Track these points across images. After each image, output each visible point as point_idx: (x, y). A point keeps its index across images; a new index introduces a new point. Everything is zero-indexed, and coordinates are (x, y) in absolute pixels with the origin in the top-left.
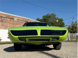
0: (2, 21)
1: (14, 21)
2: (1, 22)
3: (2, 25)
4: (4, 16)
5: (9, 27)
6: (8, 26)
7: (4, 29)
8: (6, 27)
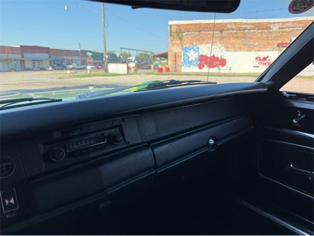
0: (244, 38)
1: (269, 32)
2: (242, 39)
3: (245, 45)
4: (249, 27)
5: (257, 46)
6: (256, 44)
7: (247, 51)
8: (252, 47)
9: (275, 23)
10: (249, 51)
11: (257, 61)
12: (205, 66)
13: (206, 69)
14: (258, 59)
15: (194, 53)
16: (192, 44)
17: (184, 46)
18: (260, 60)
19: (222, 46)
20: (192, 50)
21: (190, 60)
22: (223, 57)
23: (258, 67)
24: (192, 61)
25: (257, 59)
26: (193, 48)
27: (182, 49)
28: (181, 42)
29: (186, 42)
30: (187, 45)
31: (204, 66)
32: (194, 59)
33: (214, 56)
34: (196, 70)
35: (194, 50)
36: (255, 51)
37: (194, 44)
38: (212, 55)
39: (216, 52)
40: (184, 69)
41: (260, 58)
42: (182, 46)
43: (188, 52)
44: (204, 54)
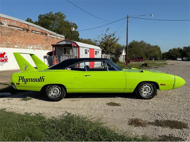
9: (5, 19)
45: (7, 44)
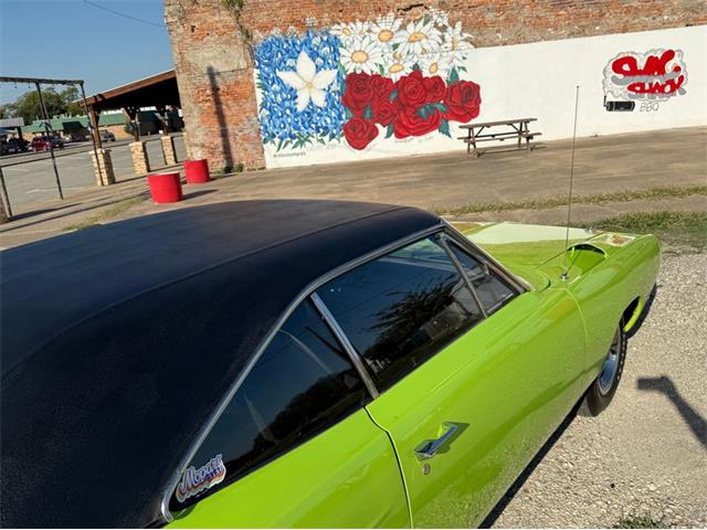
10: (582, 33)
11: (620, 76)
12: (383, 130)
13: (385, 146)
14: (626, 67)
15: (318, 69)
16: (301, 24)
17: (258, 35)
18: (634, 71)
19: (453, 24)
20: (304, 57)
21: (301, 105)
22: (462, 76)
23: (628, 106)
24: (311, 110)
25: (617, 66)
26: (306, 43)
27: (252, 51)
28: (237, 14)
29: (262, 18)
30: (276, 32)
31: (374, 134)
32: (320, 101)
33: (417, 71)
34: (339, 152)
35: (313, 55)
36: (611, 31)
37: (311, 20)
38: (409, 71)
39: (424, 51)
40: (277, 157)
41: (631, 61)
42: (248, 36)
43: (281, 65)
44: (369, 68)
45: (686, 9)
